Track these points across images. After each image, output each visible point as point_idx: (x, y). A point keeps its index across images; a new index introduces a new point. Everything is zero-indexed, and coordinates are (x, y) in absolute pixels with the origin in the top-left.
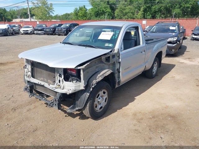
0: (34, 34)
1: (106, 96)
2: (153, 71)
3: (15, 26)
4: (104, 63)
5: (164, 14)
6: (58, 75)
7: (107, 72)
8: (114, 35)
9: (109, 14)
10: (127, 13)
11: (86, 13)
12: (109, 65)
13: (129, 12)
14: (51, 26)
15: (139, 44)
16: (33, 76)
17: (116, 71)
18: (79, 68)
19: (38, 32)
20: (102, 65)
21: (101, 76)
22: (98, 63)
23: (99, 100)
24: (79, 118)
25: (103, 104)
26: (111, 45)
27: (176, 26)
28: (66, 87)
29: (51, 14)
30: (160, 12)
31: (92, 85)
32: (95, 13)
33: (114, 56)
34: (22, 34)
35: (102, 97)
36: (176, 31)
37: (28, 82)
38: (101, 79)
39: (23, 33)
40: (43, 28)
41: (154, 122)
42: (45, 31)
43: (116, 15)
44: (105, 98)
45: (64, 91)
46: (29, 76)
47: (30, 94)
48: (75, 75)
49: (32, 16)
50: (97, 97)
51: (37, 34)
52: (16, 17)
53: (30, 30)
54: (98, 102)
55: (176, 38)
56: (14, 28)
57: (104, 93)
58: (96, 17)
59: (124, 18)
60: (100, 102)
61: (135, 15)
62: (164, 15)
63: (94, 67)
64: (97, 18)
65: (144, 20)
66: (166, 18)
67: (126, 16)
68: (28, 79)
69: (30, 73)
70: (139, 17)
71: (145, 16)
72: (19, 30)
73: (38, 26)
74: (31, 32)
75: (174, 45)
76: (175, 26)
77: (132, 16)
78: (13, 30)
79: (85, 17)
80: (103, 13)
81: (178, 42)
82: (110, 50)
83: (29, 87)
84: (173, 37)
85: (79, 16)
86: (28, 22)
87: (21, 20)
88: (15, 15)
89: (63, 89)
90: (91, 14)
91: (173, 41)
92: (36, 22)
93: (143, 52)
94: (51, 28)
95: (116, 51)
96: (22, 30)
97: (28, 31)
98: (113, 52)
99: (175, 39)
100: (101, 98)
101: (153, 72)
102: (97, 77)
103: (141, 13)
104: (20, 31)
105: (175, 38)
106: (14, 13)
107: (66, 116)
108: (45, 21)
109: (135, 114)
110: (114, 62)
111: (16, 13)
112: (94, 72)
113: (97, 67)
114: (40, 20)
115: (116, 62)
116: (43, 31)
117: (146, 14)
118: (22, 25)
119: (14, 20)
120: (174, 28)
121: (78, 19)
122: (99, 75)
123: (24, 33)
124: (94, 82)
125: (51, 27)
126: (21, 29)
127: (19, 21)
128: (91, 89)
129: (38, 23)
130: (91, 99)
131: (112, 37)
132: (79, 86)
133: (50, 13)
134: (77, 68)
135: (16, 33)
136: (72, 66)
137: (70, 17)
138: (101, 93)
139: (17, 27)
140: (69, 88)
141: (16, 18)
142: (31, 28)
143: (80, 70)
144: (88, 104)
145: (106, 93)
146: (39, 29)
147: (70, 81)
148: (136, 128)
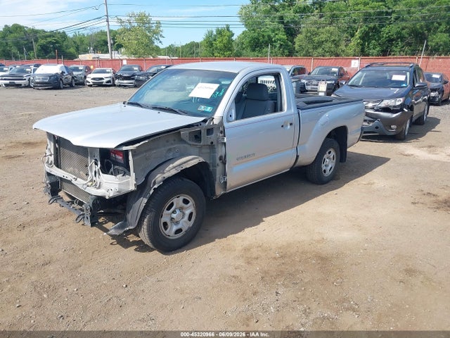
0: (114, 85)
1: (190, 208)
2: (324, 168)
3: (77, 69)
4: (188, 143)
5: (409, 44)
6: (93, 161)
7: (190, 161)
8: (219, 89)
9: (281, 45)
10: (323, 42)
11: (230, 41)
12: (201, 148)
13: (326, 41)
14: (150, 68)
15: (281, 110)
16: (58, 164)
17: (218, 161)
18: (125, 148)
19: (122, 82)
20: (182, 146)
21: (174, 167)
22: (173, 142)
23: (174, 216)
24: (136, 250)
25: (184, 224)
26: (209, 109)
27: (408, 74)
28: (104, 185)
29: (156, 43)
30: (401, 41)
31: (155, 183)
32: (250, 42)
33: (210, 131)
34: (90, 86)
35: (181, 209)
36: (404, 85)
37: (49, 174)
38: (174, 172)
39: (91, 83)
40: (132, 72)
41: (278, 266)
42: (137, 80)
43: (296, 47)
44: (187, 212)
45: (100, 192)
46: (51, 164)
47: (51, 197)
48: (122, 162)
49: (119, 47)
50: (168, 209)
51: (120, 86)
52: (85, 49)
53: (106, 77)
54: (172, 219)
55: (401, 99)
56: (75, 73)
57: (186, 202)
58: (254, 50)
59: (315, 53)
60: (176, 220)
61: (343, 47)
62: (410, 46)
63: (163, 149)
64: (256, 53)
65: (355, 59)
66: (414, 55)
67: (320, 50)
68: (48, 169)
69: (52, 158)
70: (351, 52)
71: (366, 49)
72: (85, 77)
73: (124, 70)
74: (109, 82)
75: (394, 115)
76: (405, 74)
77: (332, 50)
78: (73, 77)
79: (230, 50)
80: (270, 41)
81: (405, 109)
82: (203, 119)
83: (50, 184)
84: (395, 97)
85: (216, 48)
86: (107, 60)
87: (96, 55)
88: (83, 46)
89: (99, 188)
90: (243, 43)
91: (395, 107)
92: (122, 60)
93: (287, 126)
94: (150, 73)
95: (216, 121)
96: (90, 78)
97: (102, 79)
98: (210, 123)
99: (399, 102)
100: (178, 212)
101: (325, 171)
102: (167, 169)
103: (355, 42)
104: (87, 79)
105: (398, 99)
106: (82, 42)
107: (111, 244)
108: (141, 58)
109: (247, 249)
110: (212, 143)
111: (86, 42)
112: (163, 160)
113: (170, 150)
114: (133, 57)
115: (218, 142)
116: (133, 79)
117: (368, 44)
118: (92, 67)
119: (82, 57)
120: (402, 78)
121: (213, 54)
122: (171, 166)
123: (94, 84)
124: (159, 178)
125: (151, 71)
126: (89, 76)
127: (91, 59)
128: (152, 191)
129: (125, 62)
130: (151, 211)
131: (215, 93)
132: (128, 183)
133: (155, 41)
134: (120, 149)
135: (78, 83)
136: (111, 144)
137: (199, 50)
138: (178, 201)
139: (81, 70)
140: (109, 187)
141: (86, 52)
142: (108, 73)
143: (127, 152)
144: (146, 220)
145: (191, 202)
146: (125, 75)
147: (112, 174)
148: (237, 273)
